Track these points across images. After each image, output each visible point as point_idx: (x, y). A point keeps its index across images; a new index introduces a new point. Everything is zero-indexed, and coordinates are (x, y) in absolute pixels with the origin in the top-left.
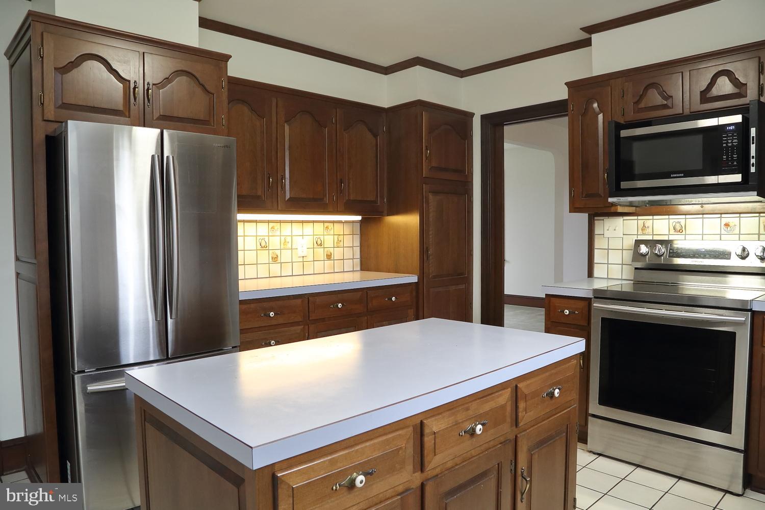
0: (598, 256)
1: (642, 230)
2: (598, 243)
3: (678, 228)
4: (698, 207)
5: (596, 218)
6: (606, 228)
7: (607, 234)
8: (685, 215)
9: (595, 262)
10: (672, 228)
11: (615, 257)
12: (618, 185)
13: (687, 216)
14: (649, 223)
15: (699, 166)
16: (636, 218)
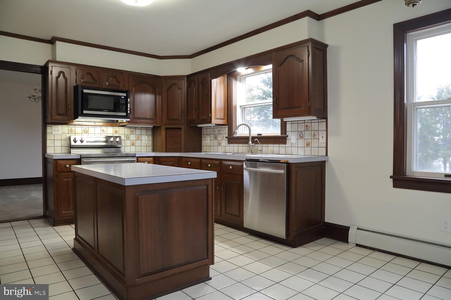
0: (49, 143)
1: (70, 131)
2: (49, 137)
3: (85, 131)
4: (93, 124)
5: (48, 125)
6: (53, 130)
7: (54, 133)
8: (88, 126)
9: (47, 146)
10: (83, 131)
11: (58, 143)
12: (82, 112)
13: (89, 126)
14: (73, 129)
15: (112, 108)
16: (68, 126)
